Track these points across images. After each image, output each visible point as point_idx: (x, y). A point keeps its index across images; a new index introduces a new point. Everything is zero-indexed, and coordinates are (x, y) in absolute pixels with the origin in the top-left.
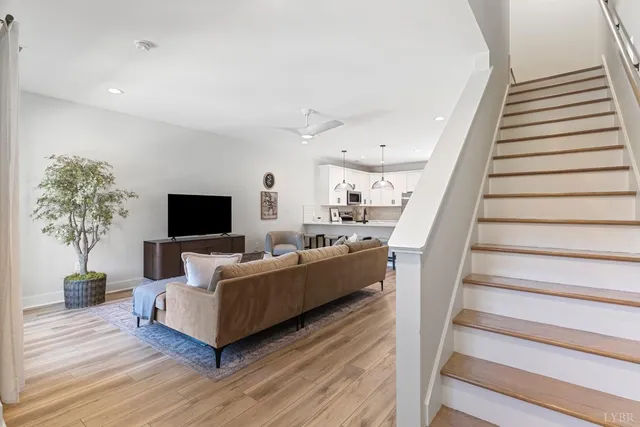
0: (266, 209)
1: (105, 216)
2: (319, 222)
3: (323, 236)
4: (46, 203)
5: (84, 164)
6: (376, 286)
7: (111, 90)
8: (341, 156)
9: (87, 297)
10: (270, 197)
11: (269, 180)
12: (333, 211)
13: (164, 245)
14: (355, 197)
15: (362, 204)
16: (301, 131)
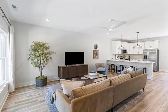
0: (95, 56)
1: (47, 59)
2: (112, 60)
3: (114, 64)
4: (31, 55)
5: (40, 43)
6: (142, 90)
7: (46, 20)
8: (120, 38)
9: (41, 84)
10: (96, 52)
11: (96, 47)
12: (117, 56)
13: (63, 68)
14: (124, 51)
15: (127, 54)
16: (108, 28)
